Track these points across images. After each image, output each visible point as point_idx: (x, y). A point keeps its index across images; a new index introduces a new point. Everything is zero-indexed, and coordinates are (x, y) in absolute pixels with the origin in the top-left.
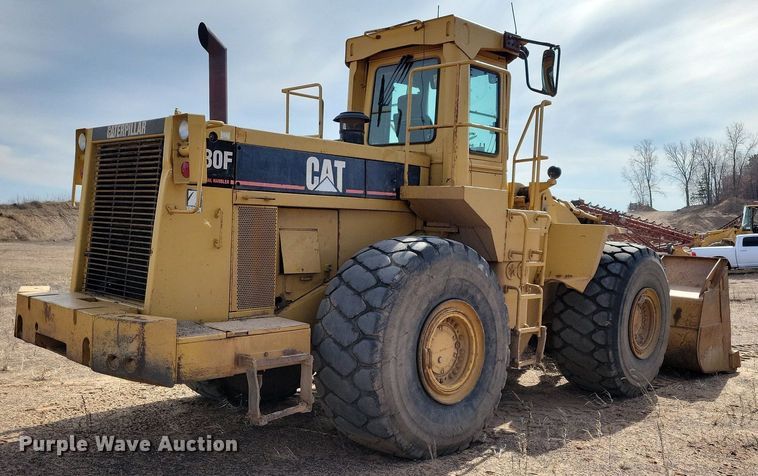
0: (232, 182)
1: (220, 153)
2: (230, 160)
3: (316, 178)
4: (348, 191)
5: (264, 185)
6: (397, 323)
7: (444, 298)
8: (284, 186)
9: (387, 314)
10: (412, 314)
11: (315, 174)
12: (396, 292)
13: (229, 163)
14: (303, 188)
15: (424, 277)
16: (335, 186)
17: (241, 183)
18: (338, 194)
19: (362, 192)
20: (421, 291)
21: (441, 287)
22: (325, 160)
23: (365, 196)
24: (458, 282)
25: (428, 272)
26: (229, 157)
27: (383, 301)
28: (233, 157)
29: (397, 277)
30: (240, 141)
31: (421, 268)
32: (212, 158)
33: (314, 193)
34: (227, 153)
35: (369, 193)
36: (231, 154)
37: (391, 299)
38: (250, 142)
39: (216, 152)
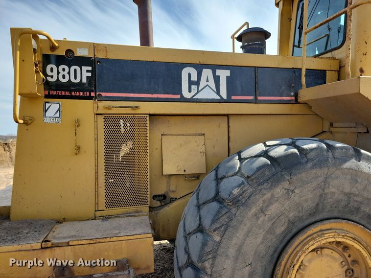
0: (93, 94)
1: (78, 68)
2: (90, 74)
3: (193, 87)
4: (233, 98)
5: (132, 95)
6: (232, 252)
7: (318, 218)
8: (155, 96)
9: (217, 238)
10: (259, 240)
11: (191, 83)
12: (233, 210)
13: (88, 77)
14: (178, 96)
15: (279, 191)
16: (218, 93)
17: (104, 94)
18: (222, 101)
19: (252, 98)
20: (274, 209)
21: (309, 205)
22: (204, 70)
23: (256, 102)
24: (341, 197)
25: (286, 184)
26: (88, 71)
27: (214, 221)
28: (92, 71)
29: (236, 192)
30: (100, 55)
31: (274, 180)
32: (69, 73)
33: (192, 100)
34: (85, 68)
35: (260, 98)
36: (90, 68)
37: (224, 220)
38: (111, 56)
39: (73, 68)
